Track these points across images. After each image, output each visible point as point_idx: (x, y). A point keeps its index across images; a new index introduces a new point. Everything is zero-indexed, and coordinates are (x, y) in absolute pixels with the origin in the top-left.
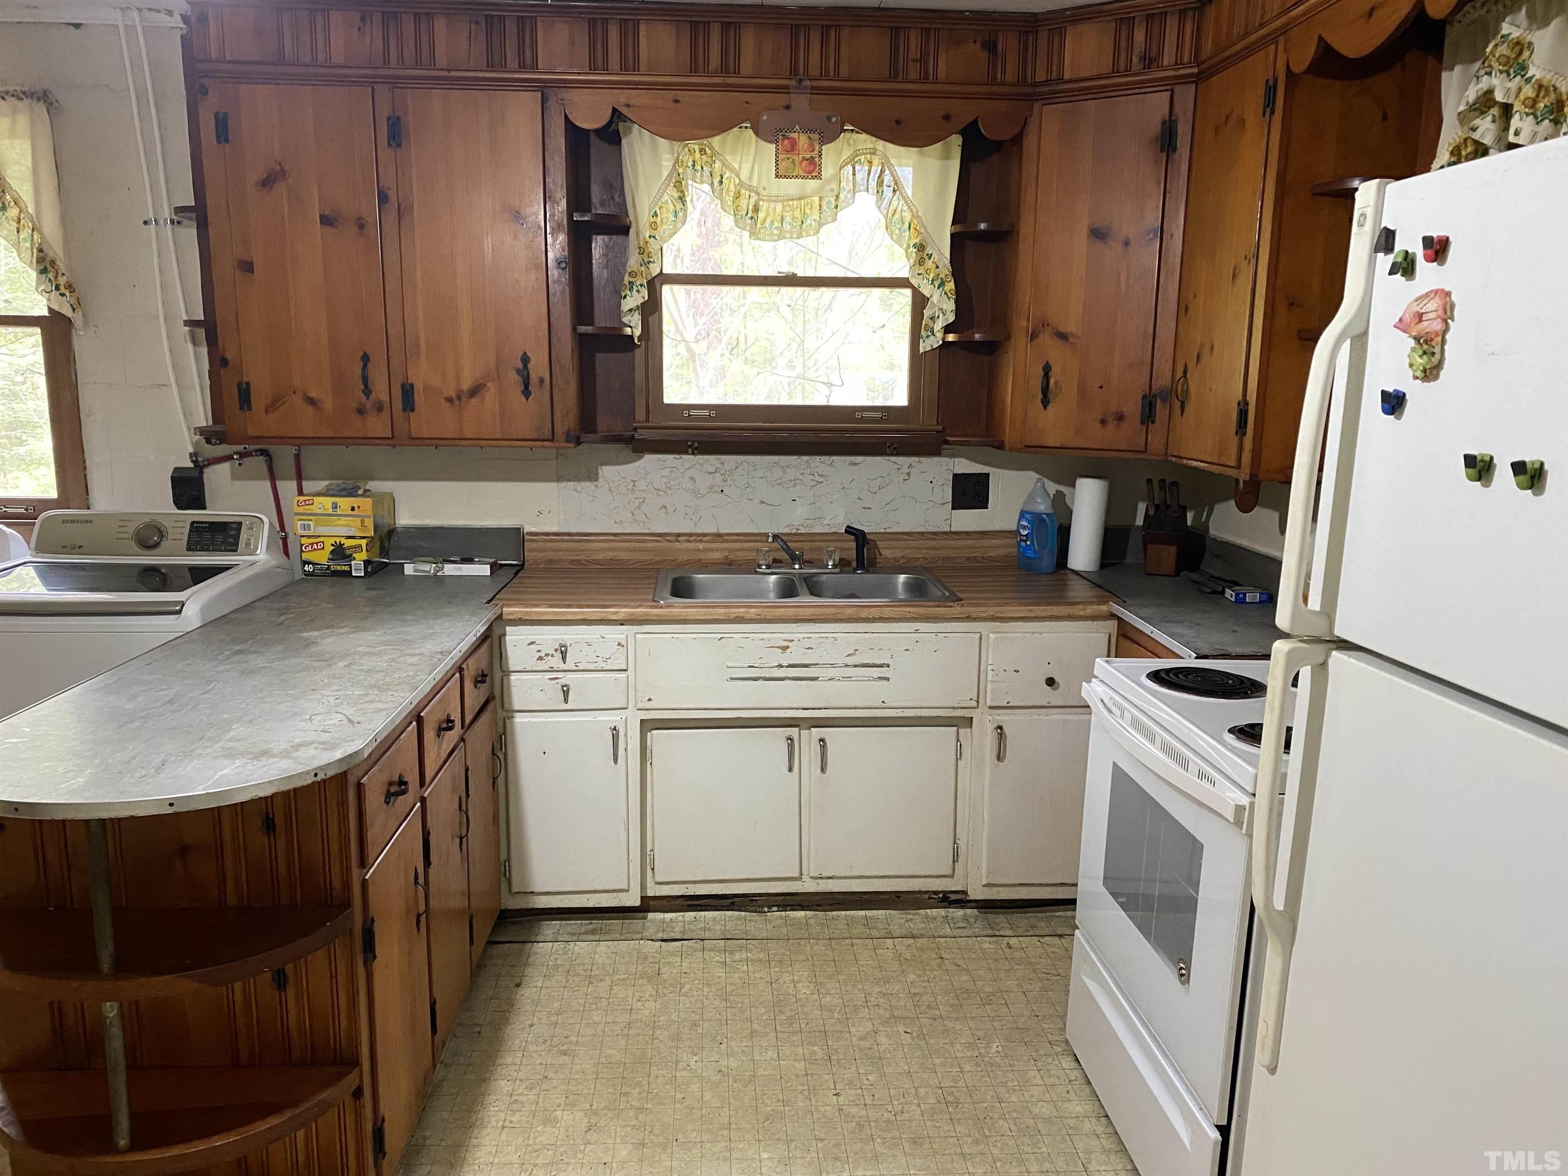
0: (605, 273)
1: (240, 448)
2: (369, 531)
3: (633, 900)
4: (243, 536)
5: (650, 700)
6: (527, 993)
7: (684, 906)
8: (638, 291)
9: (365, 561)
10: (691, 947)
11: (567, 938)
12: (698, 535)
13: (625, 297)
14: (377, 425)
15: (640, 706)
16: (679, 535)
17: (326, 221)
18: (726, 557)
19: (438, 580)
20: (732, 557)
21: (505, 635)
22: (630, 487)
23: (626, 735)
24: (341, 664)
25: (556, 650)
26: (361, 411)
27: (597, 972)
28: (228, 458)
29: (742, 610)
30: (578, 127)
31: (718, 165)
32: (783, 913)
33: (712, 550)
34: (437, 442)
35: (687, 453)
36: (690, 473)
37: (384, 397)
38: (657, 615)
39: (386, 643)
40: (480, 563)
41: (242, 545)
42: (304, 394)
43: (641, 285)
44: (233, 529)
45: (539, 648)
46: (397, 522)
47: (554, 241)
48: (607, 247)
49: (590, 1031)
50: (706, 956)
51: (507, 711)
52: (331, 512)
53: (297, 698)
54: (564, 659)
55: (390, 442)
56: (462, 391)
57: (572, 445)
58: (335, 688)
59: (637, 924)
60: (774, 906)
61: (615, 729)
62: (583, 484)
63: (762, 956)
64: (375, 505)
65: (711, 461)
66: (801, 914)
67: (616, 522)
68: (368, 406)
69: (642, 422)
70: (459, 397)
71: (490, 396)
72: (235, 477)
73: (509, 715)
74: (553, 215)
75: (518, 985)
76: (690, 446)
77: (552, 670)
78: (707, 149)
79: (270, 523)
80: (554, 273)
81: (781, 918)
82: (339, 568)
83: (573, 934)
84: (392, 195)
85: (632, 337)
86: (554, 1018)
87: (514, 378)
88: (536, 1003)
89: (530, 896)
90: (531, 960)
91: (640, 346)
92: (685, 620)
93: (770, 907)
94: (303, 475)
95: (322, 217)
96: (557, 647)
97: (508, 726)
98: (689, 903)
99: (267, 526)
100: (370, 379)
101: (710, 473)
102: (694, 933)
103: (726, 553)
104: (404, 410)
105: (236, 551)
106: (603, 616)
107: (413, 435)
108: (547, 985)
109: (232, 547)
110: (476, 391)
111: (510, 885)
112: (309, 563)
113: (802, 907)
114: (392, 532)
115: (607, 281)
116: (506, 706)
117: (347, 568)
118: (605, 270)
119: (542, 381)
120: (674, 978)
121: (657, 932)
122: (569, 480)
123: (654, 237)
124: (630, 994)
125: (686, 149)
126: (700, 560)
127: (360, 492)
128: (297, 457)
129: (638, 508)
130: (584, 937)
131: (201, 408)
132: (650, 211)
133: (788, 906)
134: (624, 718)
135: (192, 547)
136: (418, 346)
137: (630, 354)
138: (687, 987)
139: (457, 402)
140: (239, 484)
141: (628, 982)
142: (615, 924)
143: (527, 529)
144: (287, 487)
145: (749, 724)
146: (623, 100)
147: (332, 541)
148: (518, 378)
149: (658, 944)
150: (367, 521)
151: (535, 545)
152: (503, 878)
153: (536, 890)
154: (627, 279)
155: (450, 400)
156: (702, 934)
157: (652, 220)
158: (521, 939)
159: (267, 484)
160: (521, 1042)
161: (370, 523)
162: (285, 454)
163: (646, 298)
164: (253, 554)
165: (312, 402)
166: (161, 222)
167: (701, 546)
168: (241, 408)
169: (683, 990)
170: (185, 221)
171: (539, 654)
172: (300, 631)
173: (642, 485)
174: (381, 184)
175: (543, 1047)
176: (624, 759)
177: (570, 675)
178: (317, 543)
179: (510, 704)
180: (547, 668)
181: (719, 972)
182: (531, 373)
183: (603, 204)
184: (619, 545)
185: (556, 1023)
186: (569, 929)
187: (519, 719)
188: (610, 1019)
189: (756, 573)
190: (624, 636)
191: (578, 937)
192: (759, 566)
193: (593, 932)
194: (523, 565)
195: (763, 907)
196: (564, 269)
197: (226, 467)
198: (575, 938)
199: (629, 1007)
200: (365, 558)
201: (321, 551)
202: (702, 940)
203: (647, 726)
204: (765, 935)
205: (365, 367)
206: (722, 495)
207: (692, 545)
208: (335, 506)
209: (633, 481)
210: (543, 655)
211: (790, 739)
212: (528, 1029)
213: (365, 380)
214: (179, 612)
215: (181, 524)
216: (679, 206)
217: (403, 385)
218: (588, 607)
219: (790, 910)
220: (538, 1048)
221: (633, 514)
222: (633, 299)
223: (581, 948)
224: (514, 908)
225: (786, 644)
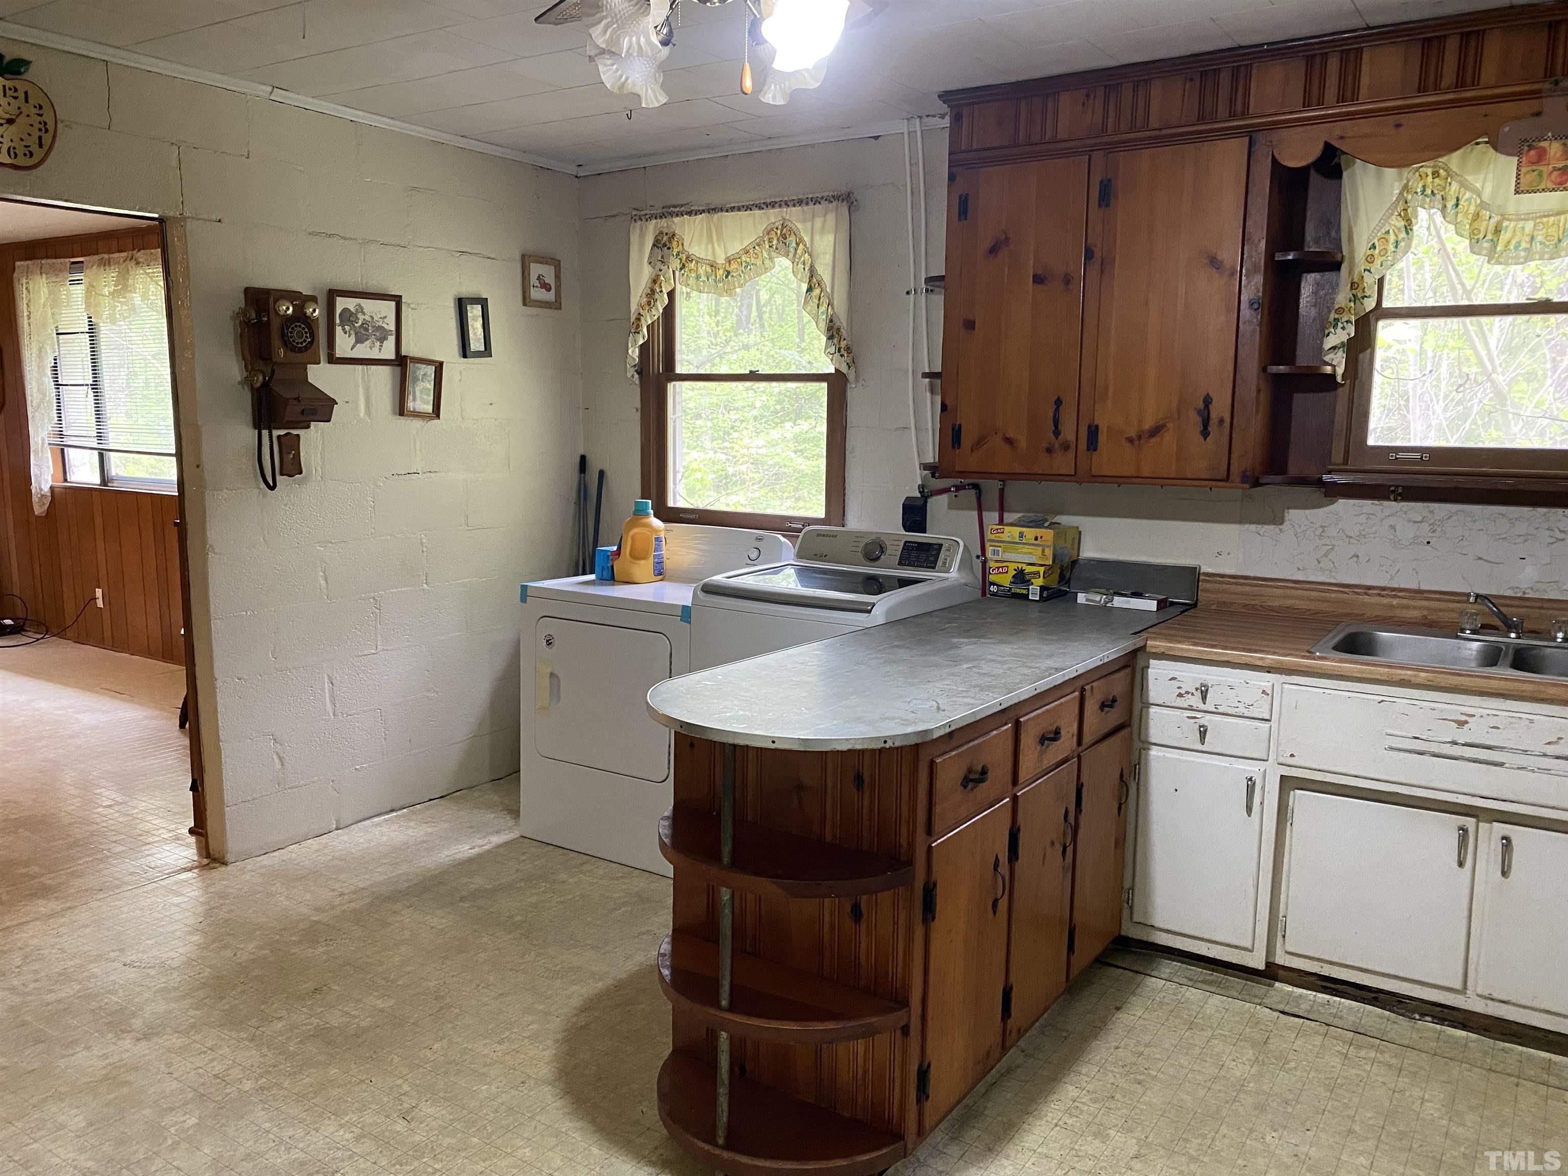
0: (1313, 312)
1: (957, 481)
2: (1047, 559)
3: (1257, 961)
4: (942, 556)
5: (1292, 755)
6: (1124, 1019)
7: (1318, 985)
8: (1343, 328)
9: (1041, 587)
10: (1312, 1029)
11: (1185, 981)
12: (1394, 589)
13: (1328, 335)
14: (1063, 463)
15: (1281, 760)
16: (1370, 588)
17: (1038, 279)
18: (1425, 617)
19: (1106, 611)
20: (1434, 617)
21: (1148, 667)
22: (1318, 533)
23: (1263, 788)
24: (965, 666)
25: (1197, 689)
26: (1049, 450)
27: (1200, 1021)
28: (946, 490)
29: (1409, 672)
30: (1285, 167)
31: (1455, 186)
32: (1438, 1026)
33: (1407, 607)
34: (1120, 480)
35: (1388, 499)
36: (1391, 521)
37: (1071, 437)
38: (1306, 666)
39: (1015, 655)
40: (1149, 598)
41: (940, 563)
42: (1004, 434)
43: (1347, 322)
44: (935, 549)
45: (1179, 684)
46: (1081, 554)
47: (1249, 282)
48: (1318, 284)
49: (1171, 1071)
50: (1326, 1042)
51: (1143, 742)
52: (1017, 540)
53: (913, 685)
54: (1204, 698)
55: (1072, 478)
56: (1142, 431)
57: (1247, 486)
58: (948, 682)
59: (1259, 989)
60: (1428, 1015)
61: (1251, 779)
62: (1266, 527)
63: (1394, 1061)
64: (1057, 536)
65: (1417, 509)
66: (1463, 1033)
67: (1299, 569)
68: (1057, 446)
69: (1338, 465)
70: (1140, 437)
71: (1168, 437)
72: (951, 507)
73: (1146, 746)
74: (1250, 257)
75: (1118, 1009)
76: (1393, 492)
77: (1190, 708)
78: (1441, 171)
79: (965, 546)
80: (1246, 312)
81: (1435, 1031)
82: (1018, 591)
83: (1191, 980)
84: (1098, 254)
85: (1333, 376)
86: (1141, 1049)
87: (1195, 419)
88: (1130, 1030)
89: (1148, 929)
90: (1139, 990)
91: (1343, 385)
92: (1341, 675)
93: (1423, 1015)
94: (1006, 508)
95: (1035, 276)
96: (1198, 686)
97: (1143, 757)
98: (1324, 984)
99: (961, 549)
100: (1061, 421)
101: (1415, 522)
102: (1321, 1016)
103: (1425, 612)
104: (1088, 449)
105: (934, 568)
106: (1248, 661)
107: (1094, 472)
108: (1145, 1016)
109: (932, 566)
110: (1156, 431)
111: (1132, 913)
112: (994, 584)
113: (1464, 1027)
114: (1074, 563)
115: (1314, 320)
116: (1143, 738)
117: (1025, 592)
118: (1313, 309)
119: (1221, 421)
120: (1281, 1052)
121: (1280, 1003)
122: (1251, 523)
123: (1369, 271)
124: (1227, 1051)
125: (1417, 174)
126: (1391, 617)
127: (1046, 524)
128: (1002, 491)
129: (1325, 555)
130: (1199, 985)
131: (931, 447)
132: (1369, 240)
133: (1445, 1020)
134: (1262, 770)
135: (904, 562)
136: (1107, 389)
137: (1332, 393)
138: (1293, 1064)
139: (1137, 443)
140: (954, 513)
141: (1229, 1040)
142: (1237, 982)
143: (1205, 569)
144: (992, 517)
145: (1407, 802)
146: (1338, 132)
147: (1015, 566)
148: (1199, 419)
149: (1276, 1014)
150: (1047, 550)
151: (1208, 586)
152: (1126, 905)
153: (1156, 925)
154: (1333, 316)
155: (1130, 440)
156: (1330, 1020)
157: (1369, 252)
158: (1135, 968)
159: (975, 514)
160: (1101, 1058)
161: (1049, 552)
162: (991, 487)
163: (1353, 335)
164: (947, 571)
165: (1009, 441)
166: (919, 291)
167: (1395, 602)
168: (953, 447)
169: (1287, 1066)
170: (937, 289)
171: (1179, 691)
172: (954, 637)
173: (1332, 531)
174: (1089, 242)
175: (1121, 1070)
176: (1259, 814)
177: (1208, 717)
178: (1002, 567)
179: (1147, 735)
180: (1186, 706)
181: (1336, 1062)
182: (1212, 413)
183: (1317, 241)
184: (1299, 592)
185: (1141, 1054)
186: (1188, 974)
187: (1154, 752)
188: (1196, 1067)
189: (1457, 637)
190: (1270, 684)
191: (1193, 983)
192: (1463, 631)
193: (1210, 983)
194: (1195, 605)
195: (1413, 1013)
196: (1257, 309)
197: (944, 498)
198: (1190, 983)
199: (1221, 1063)
200: (1041, 584)
201: (1005, 575)
202: (1327, 1025)
203: (1287, 784)
204: (1406, 1042)
205: (1057, 409)
206: (1428, 547)
207: (1385, 601)
208: (1021, 535)
209: (1321, 526)
210: (1183, 692)
211: (1464, 830)
212: (1112, 1050)
213: (1056, 423)
214: (869, 612)
215: (896, 543)
216: (1403, 235)
217: (1089, 427)
218: (1233, 649)
219: (1448, 1026)
220: (1116, 1070)
221: (1319, 562)
222: (1338, 337)
223: (1193, 994)
224: (1134, 937)
225: (1464, 718)
